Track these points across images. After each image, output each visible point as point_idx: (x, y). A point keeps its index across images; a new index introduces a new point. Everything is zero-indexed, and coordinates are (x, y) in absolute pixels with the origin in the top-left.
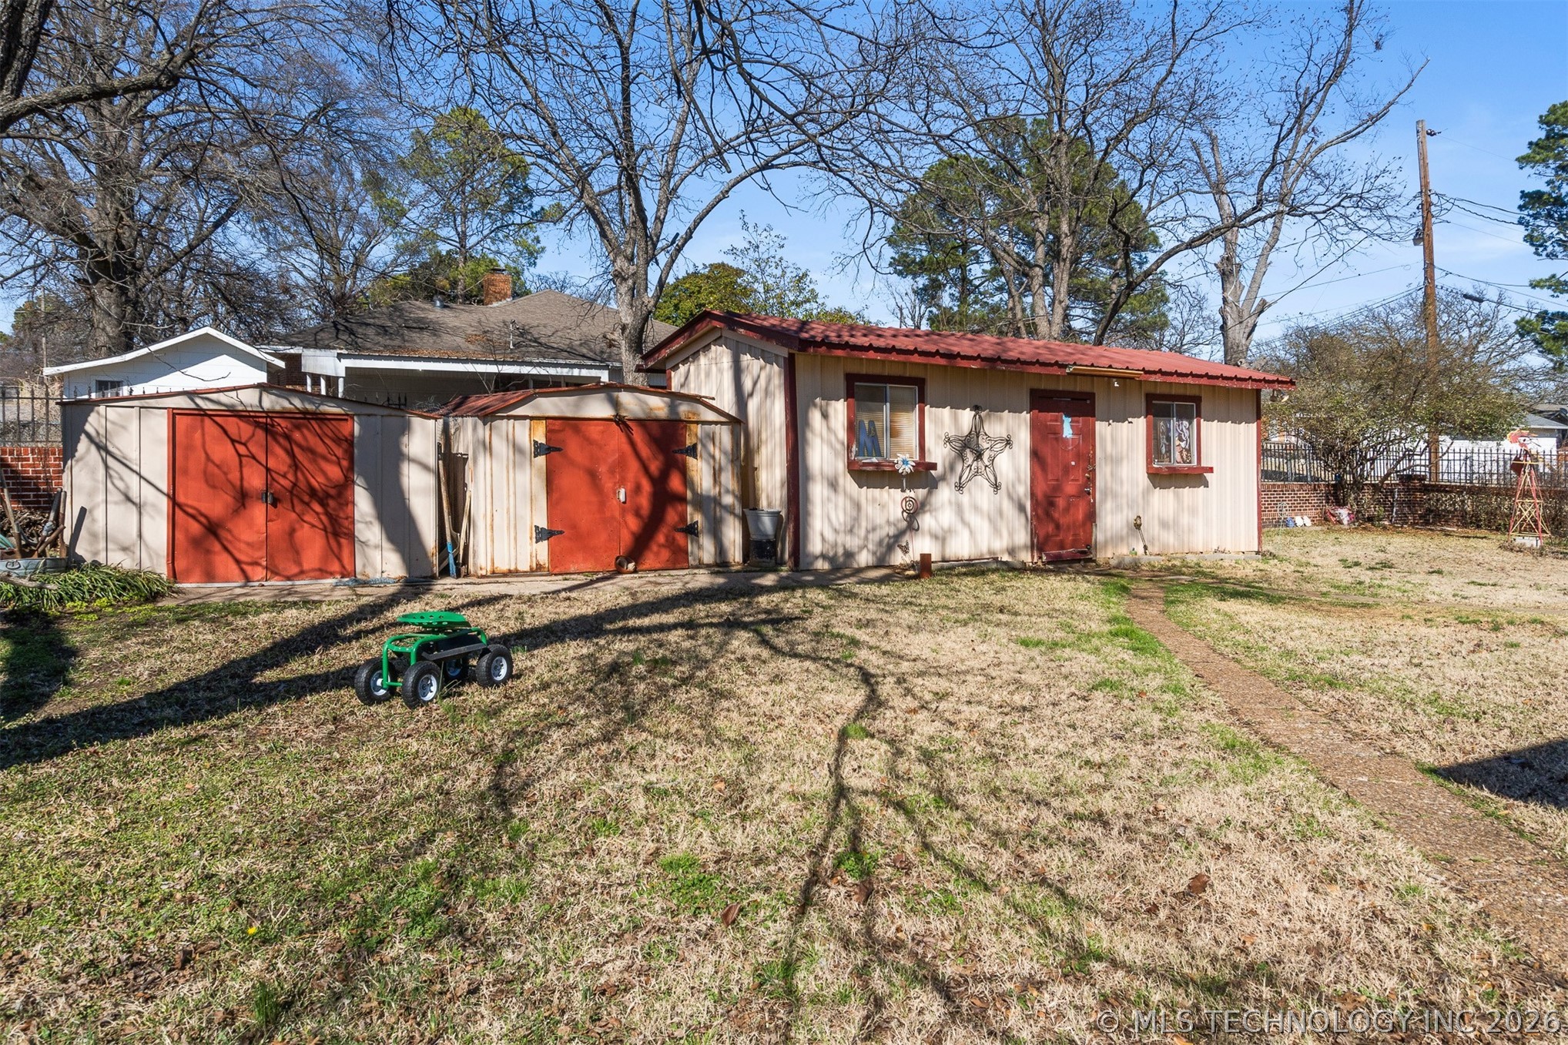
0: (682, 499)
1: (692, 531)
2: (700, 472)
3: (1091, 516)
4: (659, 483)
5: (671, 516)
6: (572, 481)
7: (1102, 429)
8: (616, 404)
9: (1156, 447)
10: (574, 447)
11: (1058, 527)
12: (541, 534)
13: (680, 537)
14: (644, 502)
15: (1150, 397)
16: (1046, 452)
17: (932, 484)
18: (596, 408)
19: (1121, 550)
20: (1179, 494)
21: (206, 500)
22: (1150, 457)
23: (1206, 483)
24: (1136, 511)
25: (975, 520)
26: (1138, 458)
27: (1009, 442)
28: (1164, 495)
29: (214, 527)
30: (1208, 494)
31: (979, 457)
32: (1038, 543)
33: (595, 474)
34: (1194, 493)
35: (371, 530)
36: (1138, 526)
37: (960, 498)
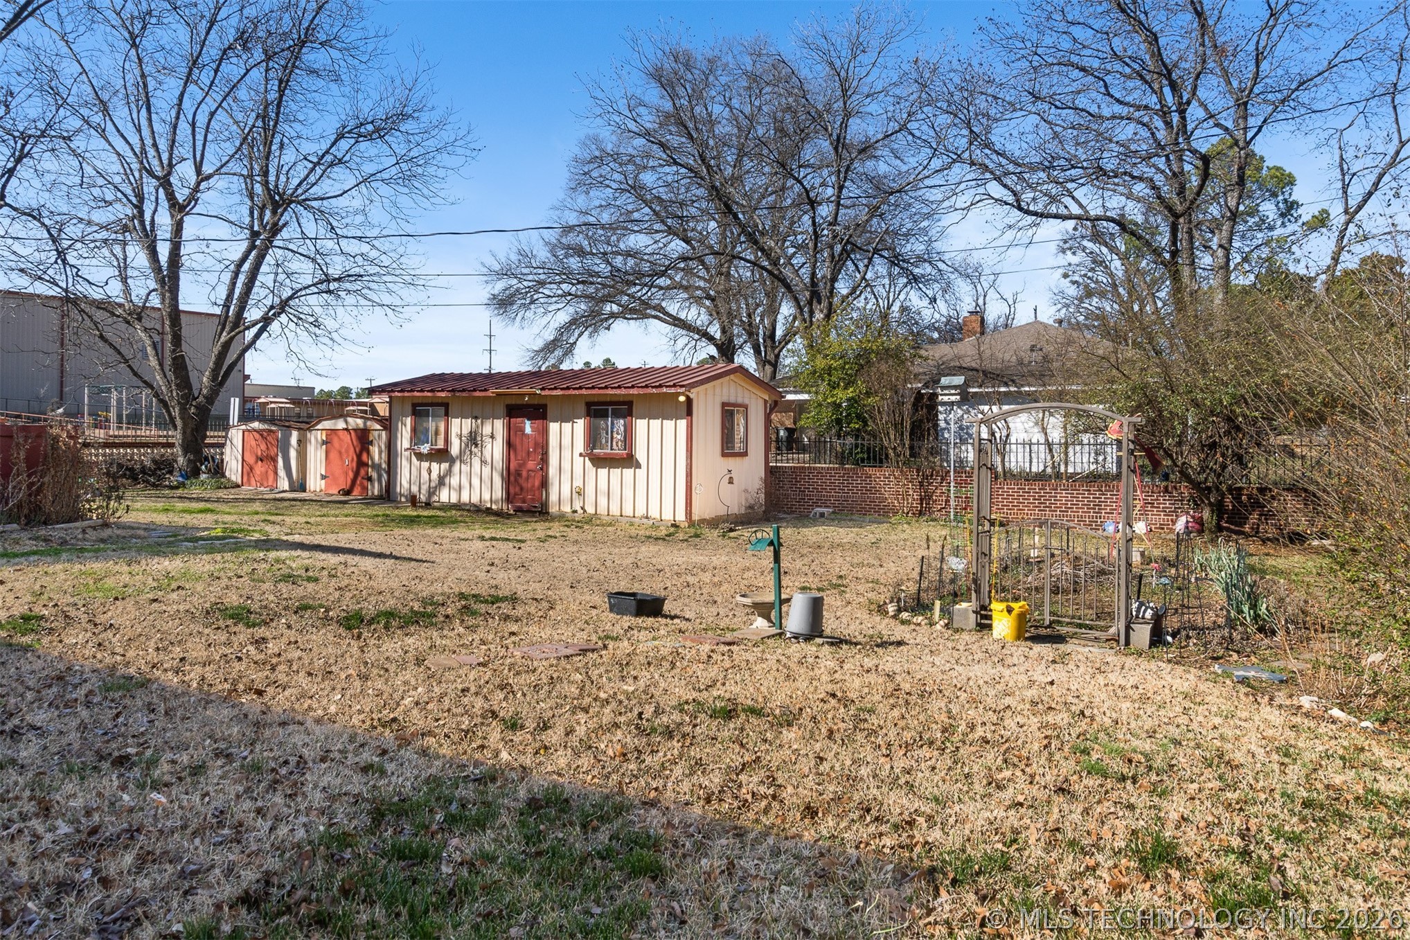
0: (367, 465)
1: (370, 479)
2: (375, 451)
3: (545, 484)
4: (359, 456)
5: (362, 472)
6: (333, 455)
7: (554, 427)
8: (346, 422)
9: (593, 439)
10: (336, 442)
11: (522, 489)
12: (323, 477)
13: (365, 482)
14: (354, 465)
15: (589, 405)
16: (516, 441)
17: (452, 461)
18: (341, 424)
19: (567, 509)
20: (616, 472)
21: (250, 459)
22: (588, 446)
23: (638, 466)
24: (578, 483)
25: (476, 482)
26: (580, 446)
27: (492, 437)
28: (603, 472)
29: (251, 469)
30: (641, 473)
31: (476, 445)
32: (509, 498)
33: (340, 453)
34: (628, 473)
35: (282, 473)
36: (579, 493)
37: (465, 468)
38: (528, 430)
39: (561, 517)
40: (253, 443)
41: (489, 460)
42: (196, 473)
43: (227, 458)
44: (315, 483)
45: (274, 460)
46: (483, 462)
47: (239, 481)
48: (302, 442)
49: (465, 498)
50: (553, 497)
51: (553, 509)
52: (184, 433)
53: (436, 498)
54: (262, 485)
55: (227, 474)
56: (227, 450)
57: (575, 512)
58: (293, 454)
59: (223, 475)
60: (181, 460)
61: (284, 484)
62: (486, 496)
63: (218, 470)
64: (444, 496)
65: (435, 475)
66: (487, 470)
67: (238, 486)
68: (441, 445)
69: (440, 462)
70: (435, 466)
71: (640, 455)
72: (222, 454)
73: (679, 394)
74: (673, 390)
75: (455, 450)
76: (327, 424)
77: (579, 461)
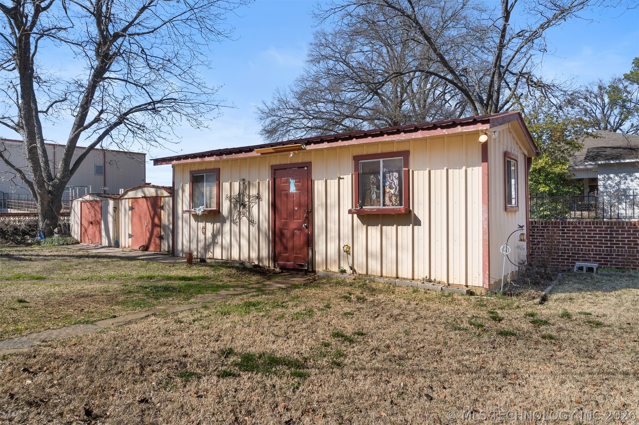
0: (159, 226)
1: (161, 238)
2: (165, 216)
3: (310, 242)
4: (153, 219)
5: (155, 232)
6: (136, 219)
7: (319, 185)
8: (143, 192)
9: (362, 194)
10: (138, 208)
11: (287, 248)
12: (130, 236)
13: (158, 240)
14: (150, 226)
15: (357, 158)
16: (281, 201)
17: (223, 221)
18: (140, 194)
19: (334, 268)
20: (390, 230)
21: (85, 224)
22: (357, 202)
23: (417, 222)
24: (346, 241)
25: (244, 243)
26: (347, 203)
27: (258, 197)
28: (374, 231)
29: (86, 230)
30: (421, 231)
31: (244, 206)
32: (275, 258)
33: (140, 217)
34: (405, 231)
35: (103, 233)
36: (348, 252)
37: (235, 228)
38: (293, 189)
39: (328, 277)
40: (87, 211)
41: (256, 220)
42: (51, 234)
43: (72, 222)
44: (125, 241)
45: (99, 223)
46: (251, 222)
47: (79, 240)
48: (116, 209)
49: (235, 255)
50: (319, 258)
51: (320, 269)
52: (42, 205)
53: (209, 255)
54: (92, 243)
55: (72, 234)
56: (72, 217)
57: (344, 272)
58: (110, 219)
59: (70, 235)
60: (41, 224)
61: (105, 242)
62: (254, 255)
63: (66, 231)
64: (217, 253)
65: (209, 234)
66: (254, 229)
67: (78, 243)
68: (214, 208)
69: (213, 222)
70: (209, 226)
71: (420, 211)
72: (68, 220)
73: (477, 134)
74: (472, 128)
75: (225, 211)
76: (131, 194)
77: (346, 218)
